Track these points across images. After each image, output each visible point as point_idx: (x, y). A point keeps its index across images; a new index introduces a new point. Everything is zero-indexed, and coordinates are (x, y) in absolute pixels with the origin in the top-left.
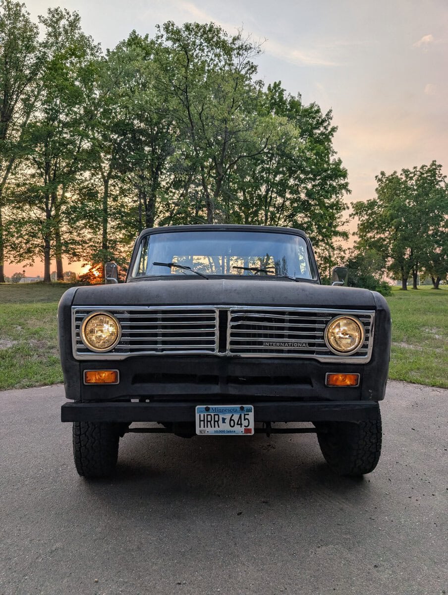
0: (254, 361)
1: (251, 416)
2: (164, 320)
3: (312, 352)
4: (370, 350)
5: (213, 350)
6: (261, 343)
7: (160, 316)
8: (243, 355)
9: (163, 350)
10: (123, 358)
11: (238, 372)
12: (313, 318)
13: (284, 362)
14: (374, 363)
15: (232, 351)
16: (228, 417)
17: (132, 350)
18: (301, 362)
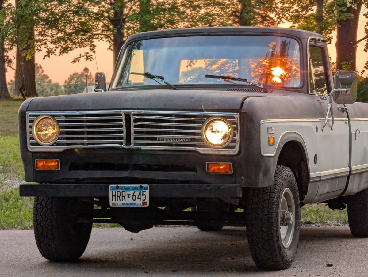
0: (151, 152)
1: (147, 193)
2: (88, 121)
3: (194, 146)
4: (237, 144)
5: (121, 144)
6: (156, 139)
7: (85, 118)
8: (142, 148)
9: (88, 144)
10: (61, 150)
11: (141, 161)
12: (193, 119)
13: (173, 153)
16: (131, 193)
17: (67, 144)
18: (186, 153)
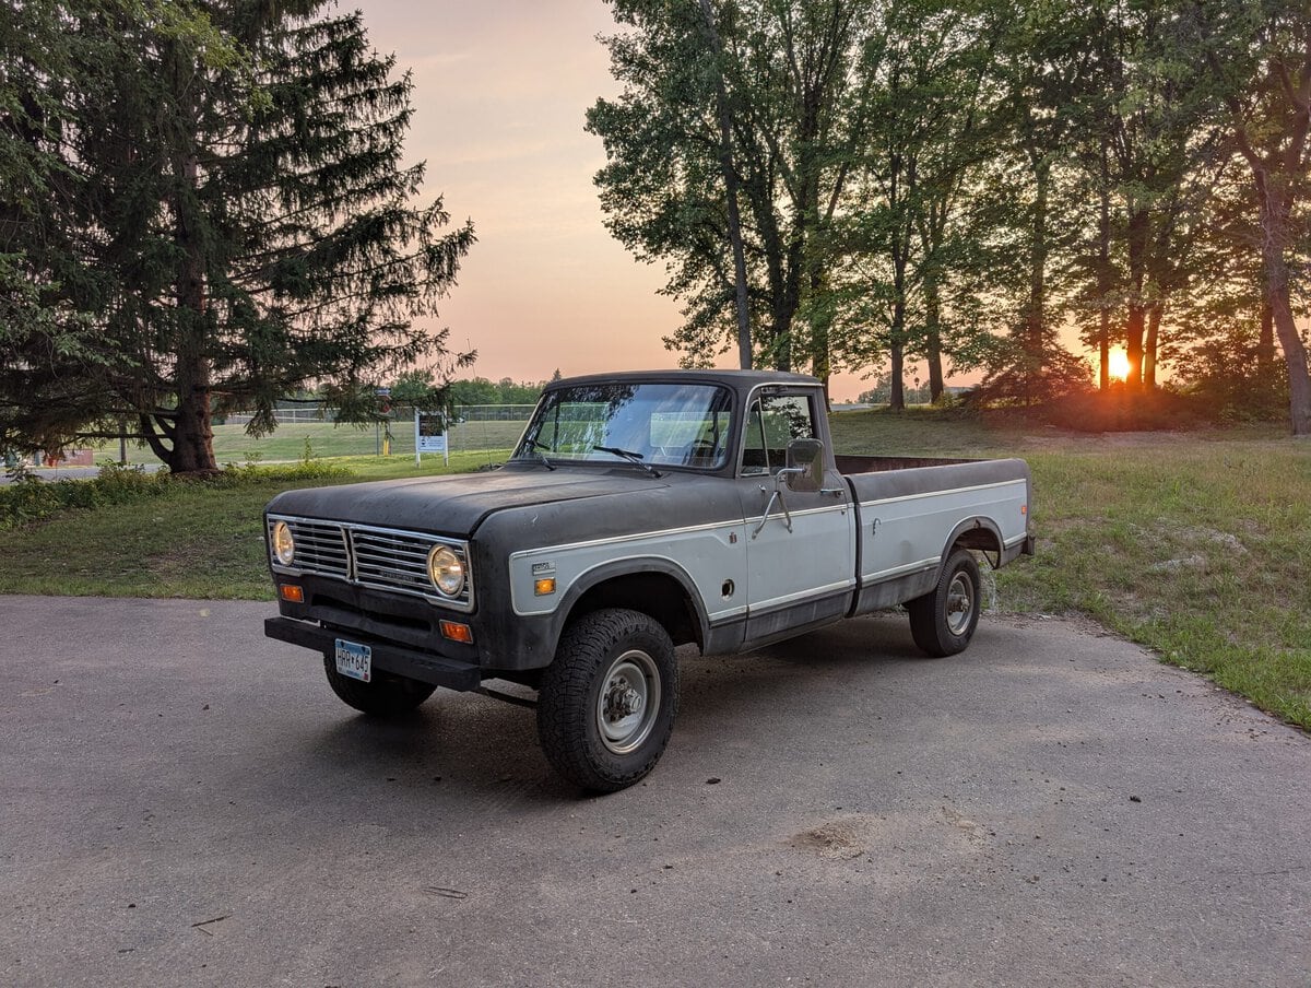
0: (373, 593)
1: (369, 660)
2: (318, 535)
3: (421, 590)
4: (470, 594)
5: (345, 575)
6: (377, 572)
7: (313, 530)
8: (367, 584)
9: (321, 570)
10: (299, 575)
11: (367, 605)
12: (416, 545)
13: (400, 599)
14: (478, 615)
15: (361, 579)
16: (355, 656)
17: (304, 567)
18: (413, 601)
